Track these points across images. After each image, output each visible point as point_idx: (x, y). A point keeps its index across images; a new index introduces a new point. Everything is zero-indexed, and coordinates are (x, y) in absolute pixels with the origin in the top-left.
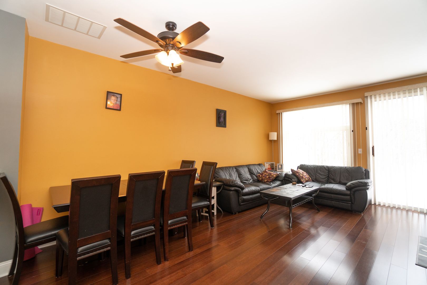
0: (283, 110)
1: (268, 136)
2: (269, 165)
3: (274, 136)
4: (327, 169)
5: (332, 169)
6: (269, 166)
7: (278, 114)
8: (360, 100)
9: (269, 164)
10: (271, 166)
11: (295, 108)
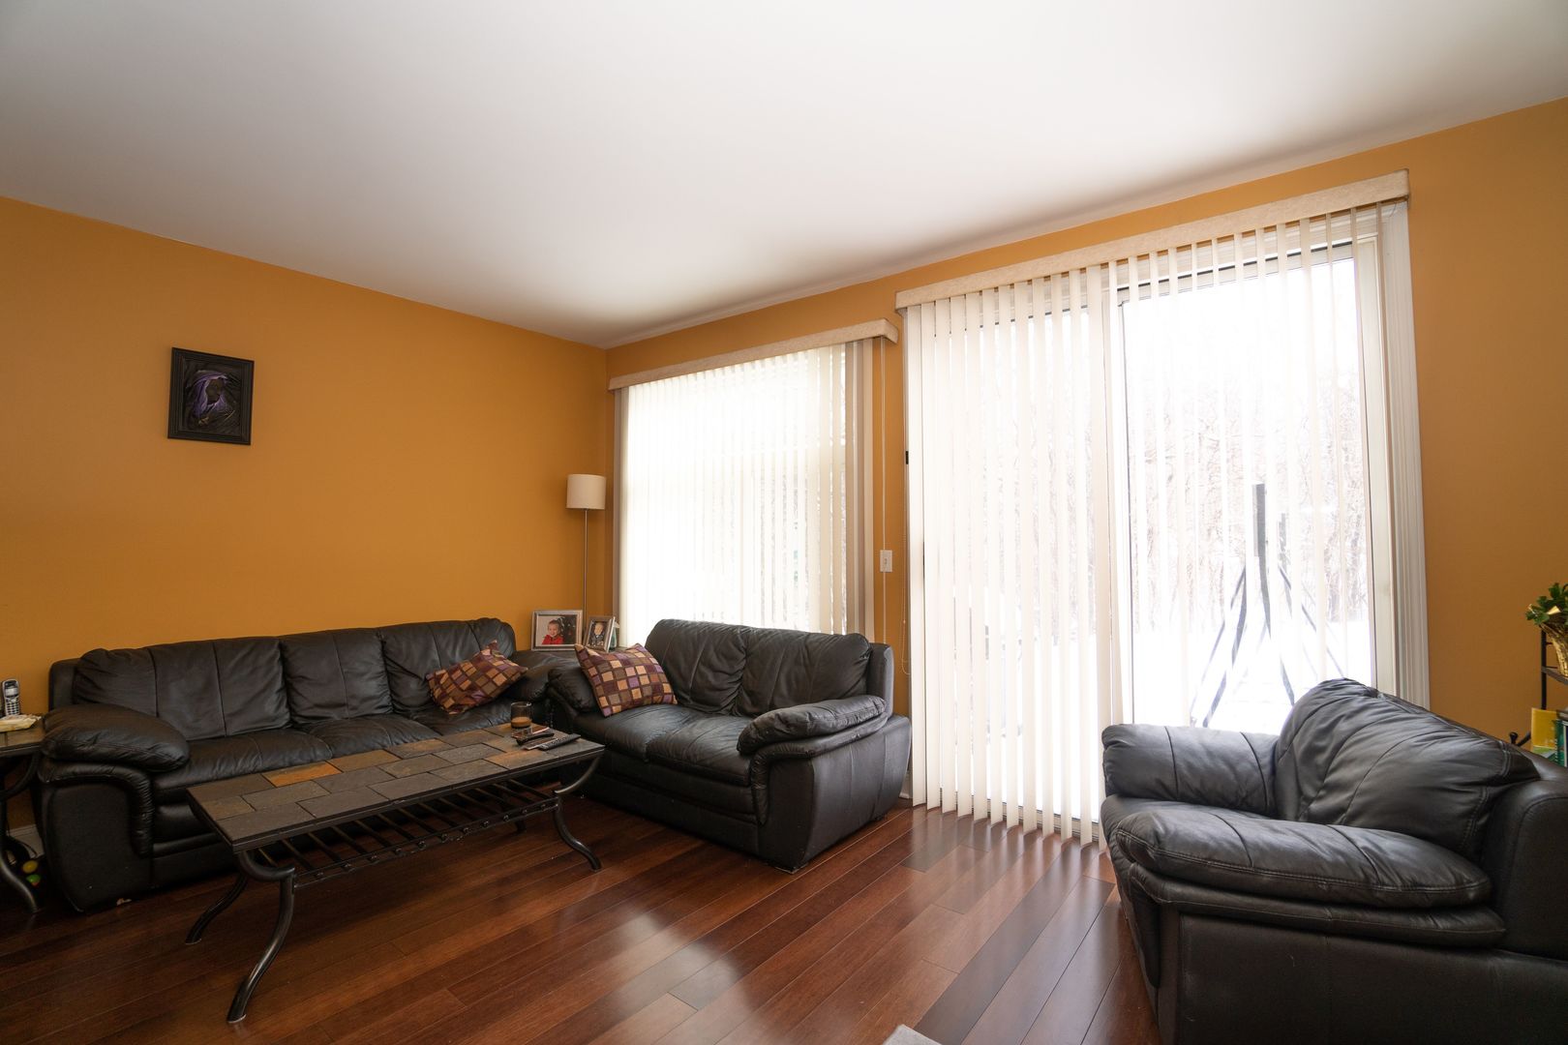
0: (629, 376)
1: (563, 491)
2: (553, 622)
3: (587, 491)
4: (743, 644)
5: (757, 646)
6: (553, 626)
7: (613, 392)
8: (880, 327)
9: (555, 618)
10: (561, 627)
11: (672, 367)
